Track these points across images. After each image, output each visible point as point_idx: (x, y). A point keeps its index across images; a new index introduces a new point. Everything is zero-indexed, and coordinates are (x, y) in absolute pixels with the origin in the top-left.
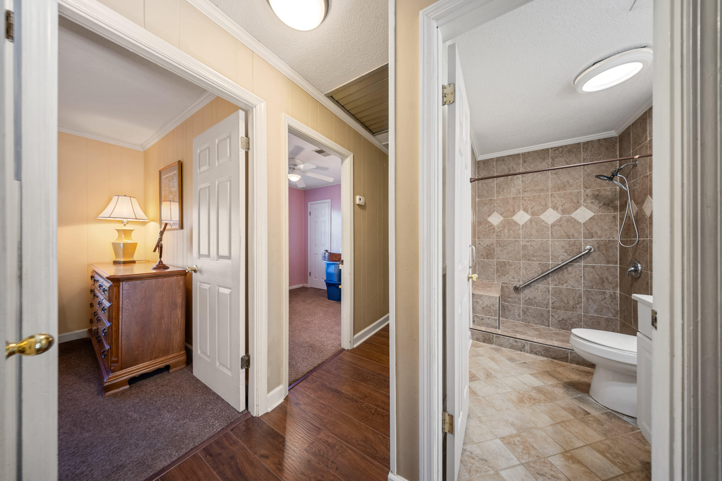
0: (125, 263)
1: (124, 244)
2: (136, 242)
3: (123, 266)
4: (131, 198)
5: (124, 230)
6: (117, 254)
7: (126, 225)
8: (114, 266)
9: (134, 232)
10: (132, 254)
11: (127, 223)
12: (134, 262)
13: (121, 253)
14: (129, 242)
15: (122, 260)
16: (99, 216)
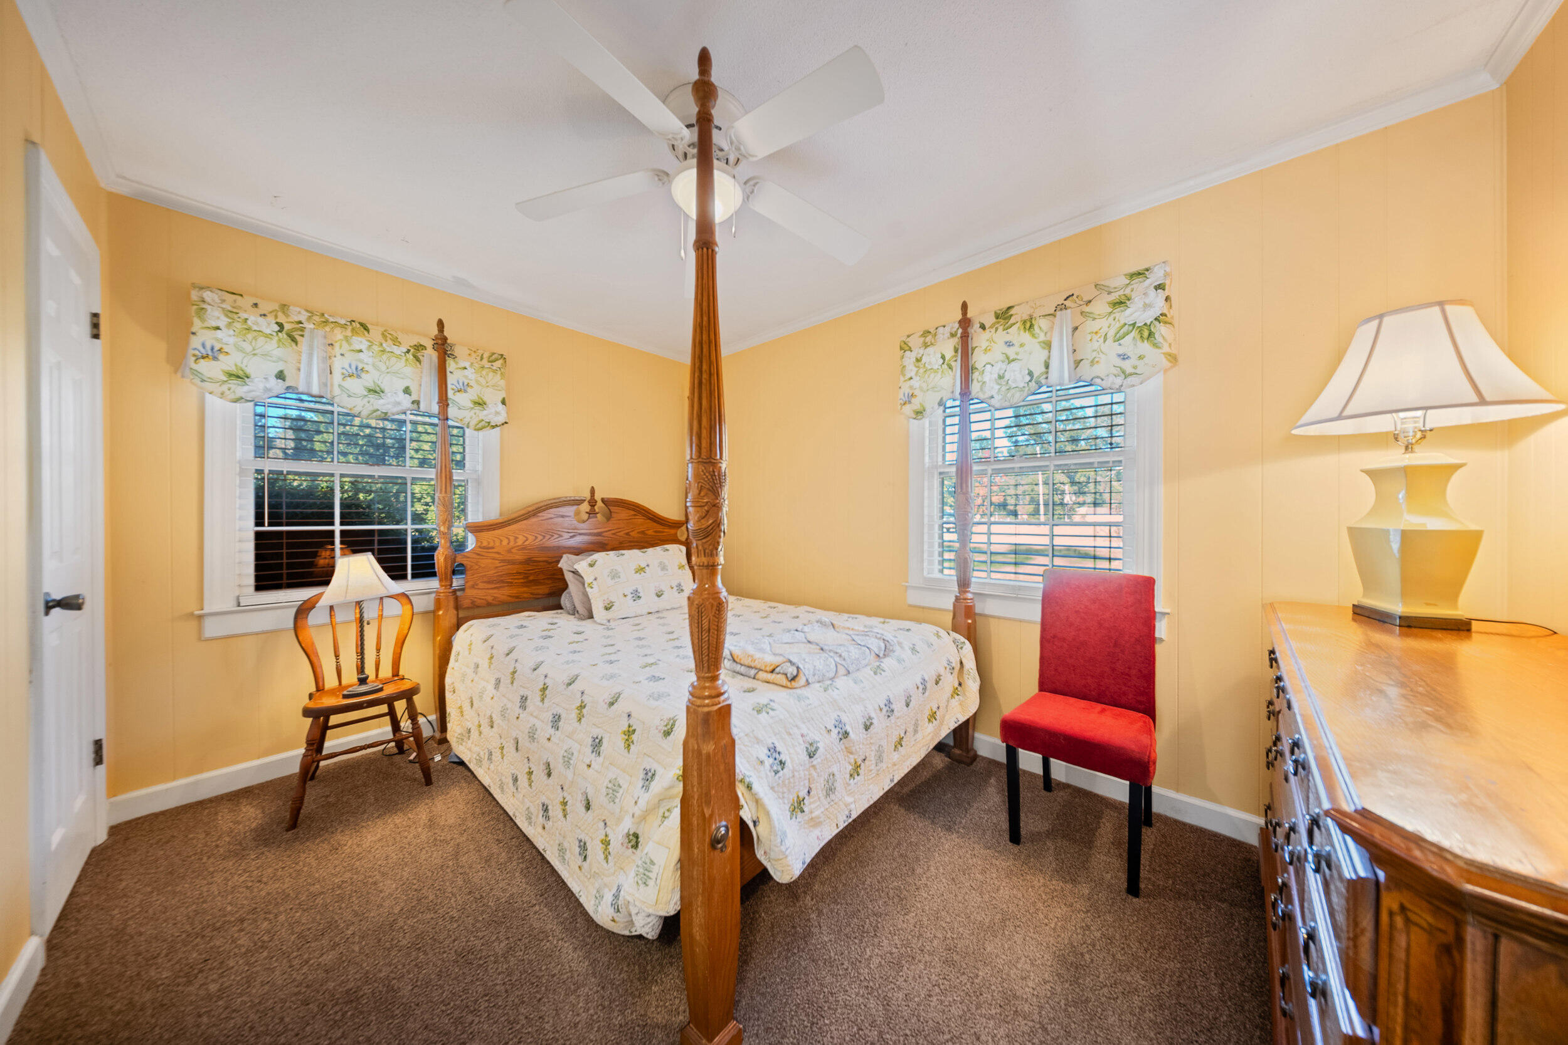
0: (1411, 625)
1: (1405, 535)
2: (1473, 527)
3: (1401, 635)
4: (1448, 308)
5: (1407, 472)
6: (1369, 577)
7: (1416, 448)
8: (1354, 625)
9: (1456, 478)
10: (1452, 589)
11: (1419, 435)
12: (1460, 628)
13: (1392, 572)
14: (1434, 524)
15: (1397, 607)
16: (1303, 420)
